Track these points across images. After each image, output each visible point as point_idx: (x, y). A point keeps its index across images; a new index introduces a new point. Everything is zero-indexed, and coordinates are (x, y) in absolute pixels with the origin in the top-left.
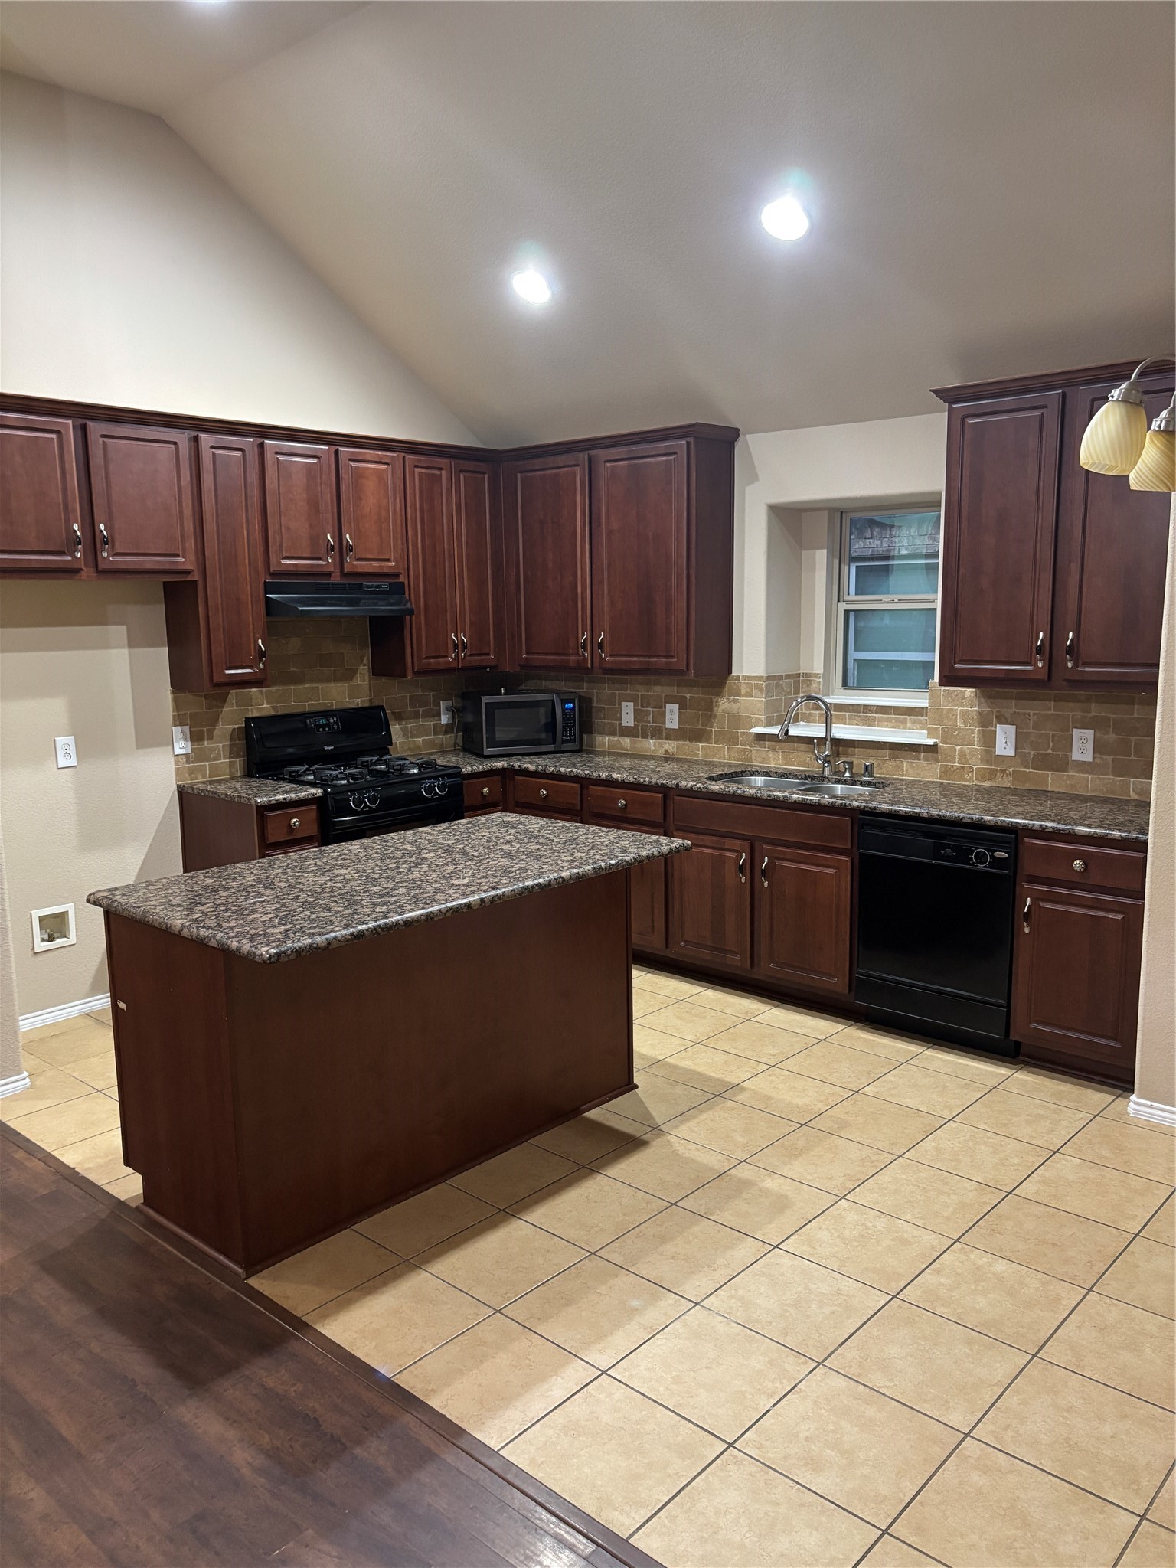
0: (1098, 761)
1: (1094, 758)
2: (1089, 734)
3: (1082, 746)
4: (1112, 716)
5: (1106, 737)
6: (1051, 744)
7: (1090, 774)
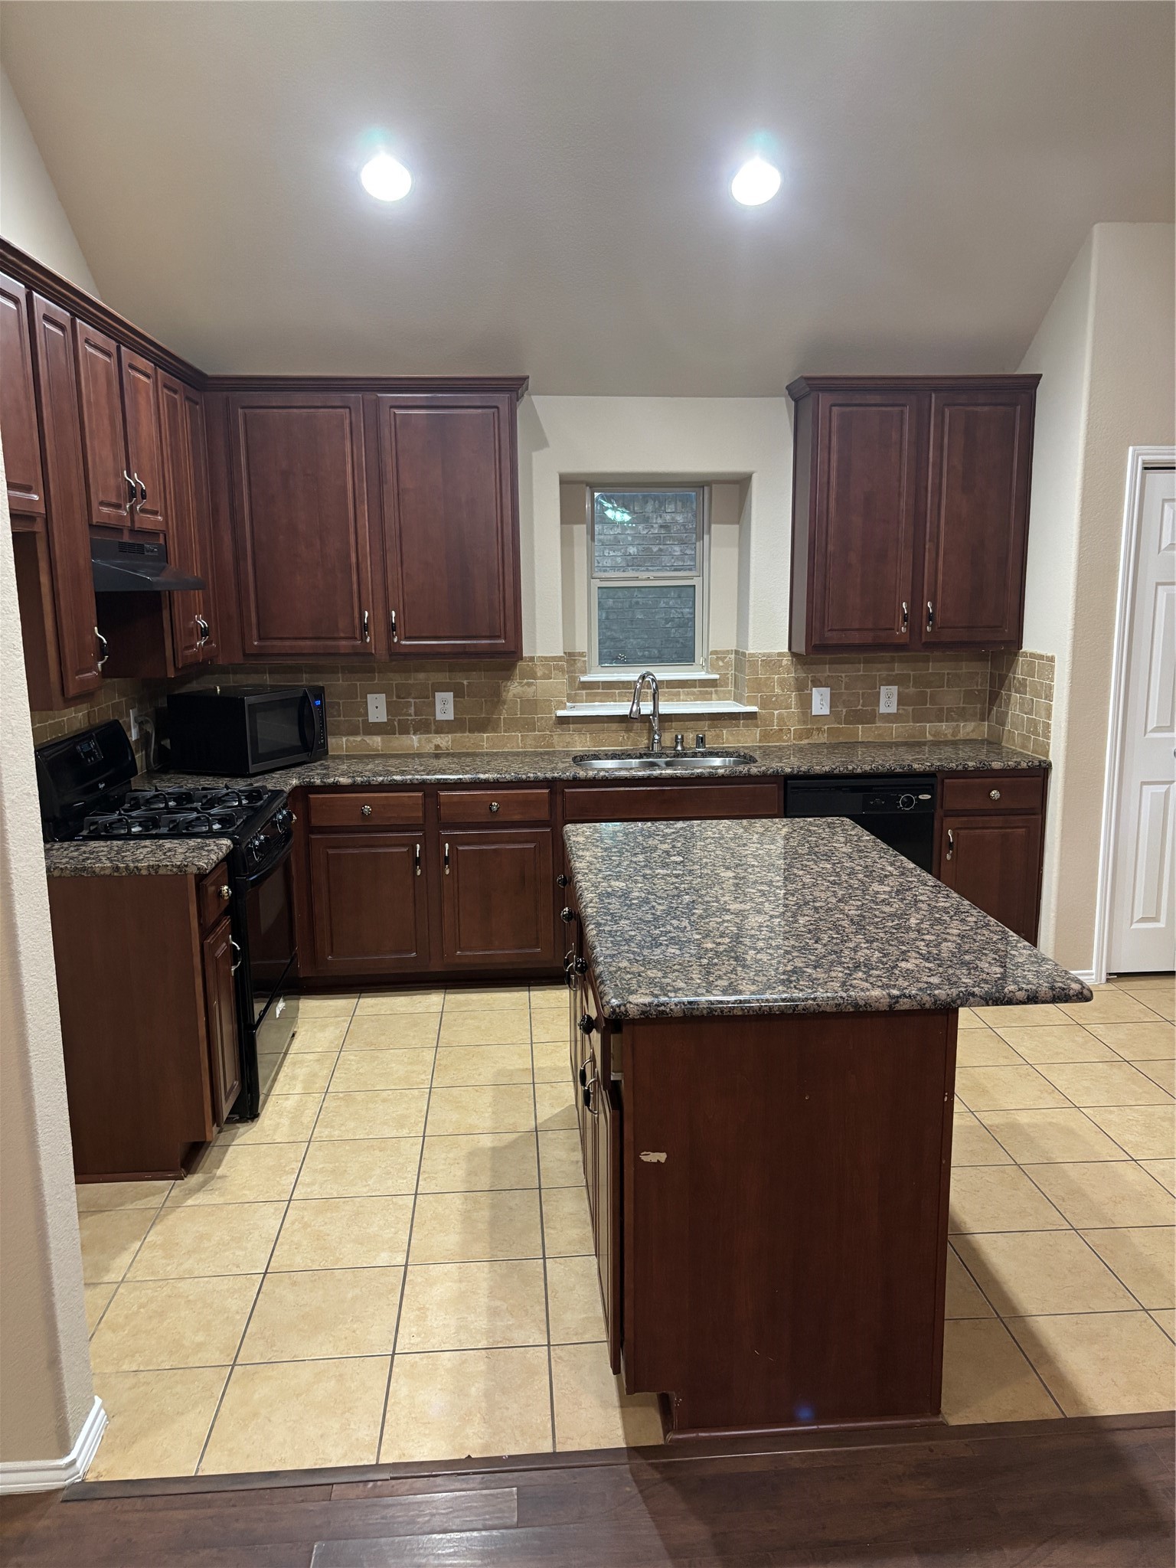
0: (900, 711)
1: (898, 709)
2: (894, 689)
3: (888, 700)
4: (912, 673)
5: (907, 691)
6: (861, 701)
7: (894, 723)
